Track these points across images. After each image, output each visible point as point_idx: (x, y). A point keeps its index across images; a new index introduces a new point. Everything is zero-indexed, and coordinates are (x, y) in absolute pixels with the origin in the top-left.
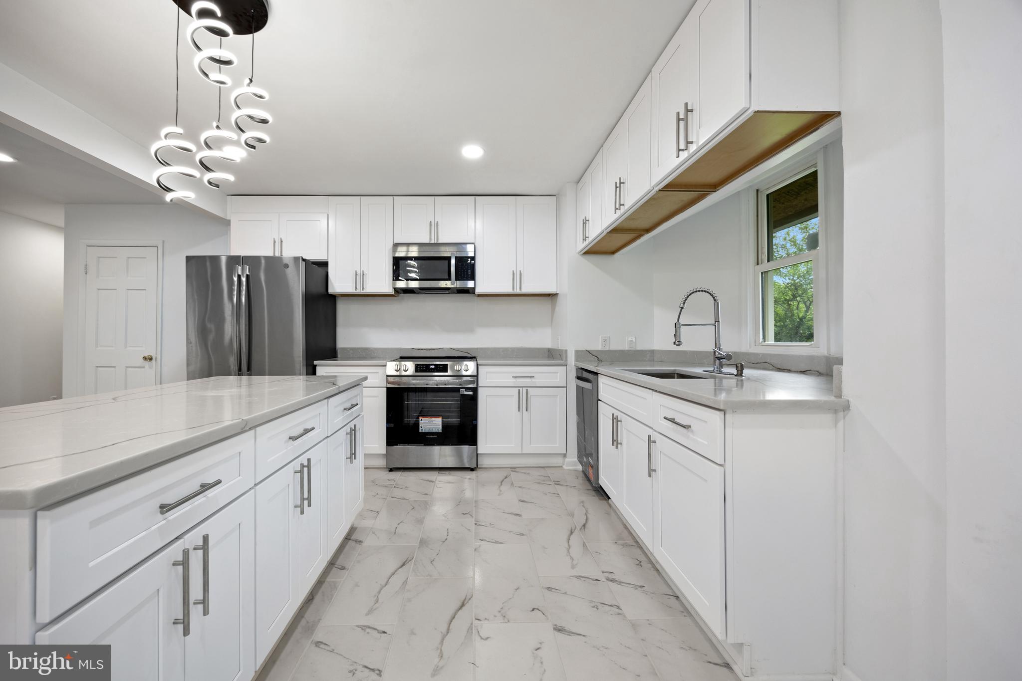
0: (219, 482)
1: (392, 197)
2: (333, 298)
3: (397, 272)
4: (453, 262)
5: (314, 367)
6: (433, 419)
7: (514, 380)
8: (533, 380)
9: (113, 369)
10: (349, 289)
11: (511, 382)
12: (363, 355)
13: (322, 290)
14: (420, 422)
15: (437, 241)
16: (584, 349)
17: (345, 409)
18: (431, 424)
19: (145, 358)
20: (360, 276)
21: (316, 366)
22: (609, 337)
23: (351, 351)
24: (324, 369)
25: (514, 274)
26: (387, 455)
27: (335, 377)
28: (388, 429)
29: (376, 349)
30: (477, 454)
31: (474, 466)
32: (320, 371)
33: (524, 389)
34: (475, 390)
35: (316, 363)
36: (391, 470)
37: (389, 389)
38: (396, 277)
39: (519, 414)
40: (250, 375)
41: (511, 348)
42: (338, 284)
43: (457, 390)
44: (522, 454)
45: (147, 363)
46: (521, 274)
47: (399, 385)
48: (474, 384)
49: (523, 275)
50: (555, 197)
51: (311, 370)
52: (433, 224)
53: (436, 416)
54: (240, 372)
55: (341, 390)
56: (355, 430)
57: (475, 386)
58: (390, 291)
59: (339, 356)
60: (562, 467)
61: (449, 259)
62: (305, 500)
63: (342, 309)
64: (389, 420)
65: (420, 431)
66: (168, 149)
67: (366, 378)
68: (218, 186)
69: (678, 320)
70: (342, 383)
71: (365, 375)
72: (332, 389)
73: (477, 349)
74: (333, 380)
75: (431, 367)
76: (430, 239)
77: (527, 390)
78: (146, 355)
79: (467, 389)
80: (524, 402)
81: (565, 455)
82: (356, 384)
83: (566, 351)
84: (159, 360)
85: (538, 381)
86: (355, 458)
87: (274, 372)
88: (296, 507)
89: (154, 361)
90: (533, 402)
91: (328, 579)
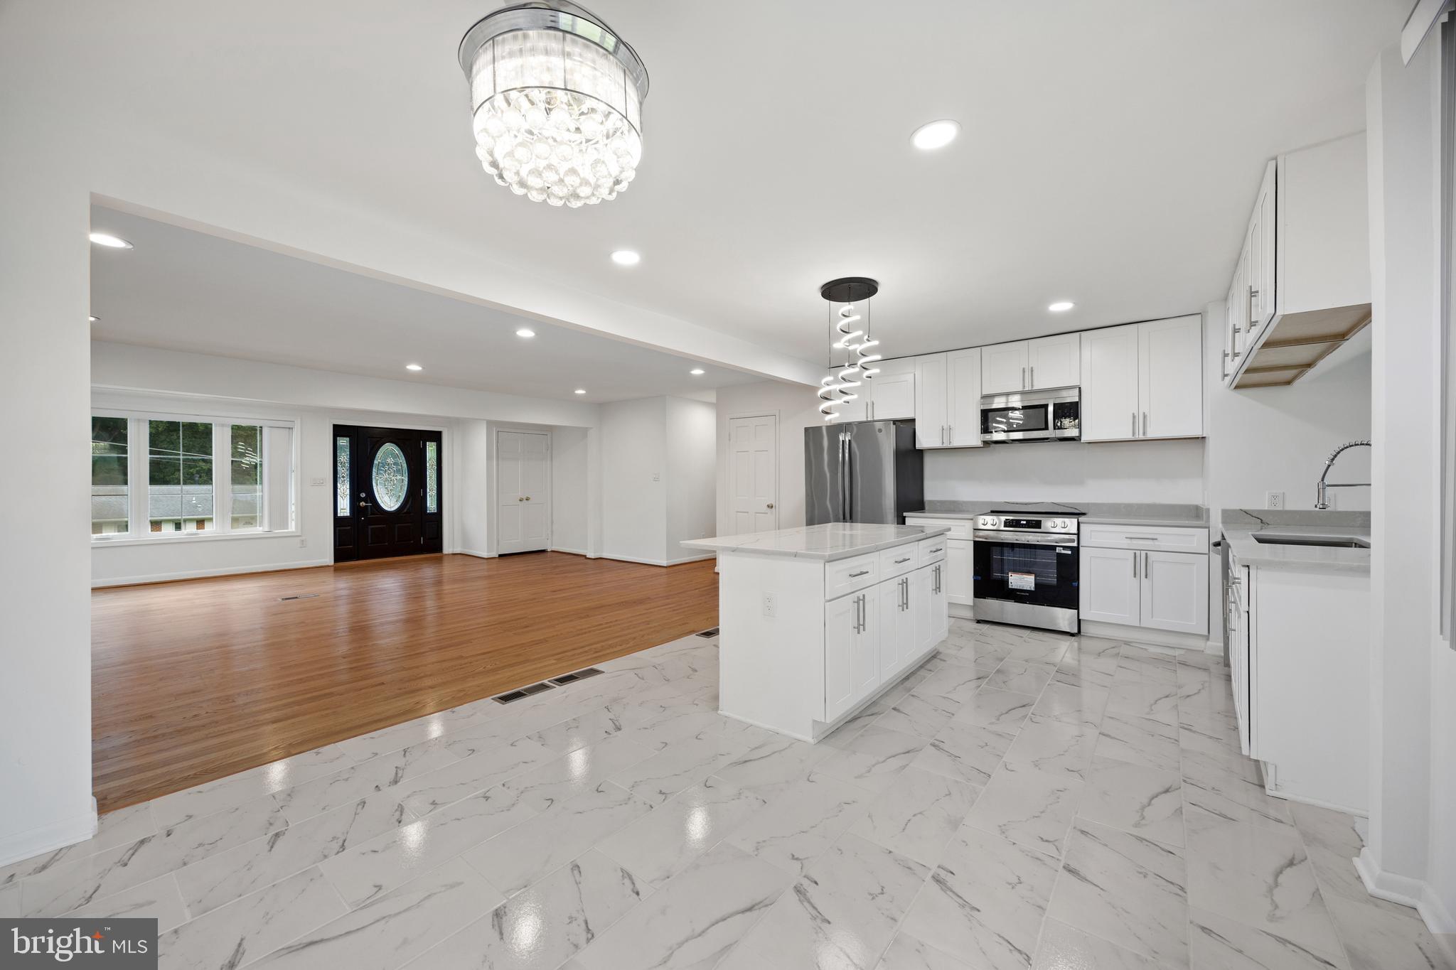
0: (867, 572)
1: (979, 349)
2: (921, 452)
3: (986, 425)
4: (1051, 409)
5: (904, 518)
6: (1025, 576)
7: (1129, 541)
8: (1156, 543)
9: (746, 514)
10: (937, 444)
11: (1125, 543)
12: (952, 508)
13: (910, 447)
14: (1010, 577)
15: (1032, 386)
16: (1238, 508)
17: (931, 551)
18: (1022, 581)
19: (768, 506)
20: (946, 431)
21: (905, 517)
22: (1284, 493)
23: (938, 504)
24: (913, 519)
25: (1134, 417)
26: (974, 607)
27: (923, 527)
28: (975, 581)
29: (964, 502)
30: (1079, 621)
31: (1075, 631)
32: (909, 521)
33: (1143, 553)
34: (1076, 551)
35: (905, 514)
36: (979, 622)
37: (976, 543)
38: (986, 429)
39: (1136, 581)
40: (852, 522)
41: (1137, 504)
42: (925, 440)
43: (1054, 548)
44: (1140, 627)
45: (769, 510)
46: (1145, 417)
47: (986, 539)
48: (1074, 542)
49: (1148, 419)
50: (1200, 316)
51: (901, 520)
52: (1026, 370)
53: (1029, 573)
54: (844, 520)
55: (928, 536)
56: (939, 569)
57: (1075, 544)
58: (979, 444)
59: (927, 508)
60: (1203, 651)
61: (1046, 406)
62: (905, 605)
63: (929, 464)
64: (976, 573)
65: (1010, 587)
66: (830, 392)
67: (949, 530)
68: (848, 402)
69: (1323, 480)
70: (929, 531)
71: (949, 527)
72: (921, 535)
73: (1088, 504)
74: (921, 529)
75: (1022, 522)
76: (1024, 386)
77: (1147, 554)
78: (769, 503)
79: (1065, 548)
80: (1142, 566)
81: (1207, 638)
82: (940, 534)
83: (1208, 510)
84: (777, 506)
85: (1164, 543)
86: (939, 591)
87: (865, 520)
88: (899, 606)
89: (774, 508)
90: (1156, 569)
91: (918, 673)
